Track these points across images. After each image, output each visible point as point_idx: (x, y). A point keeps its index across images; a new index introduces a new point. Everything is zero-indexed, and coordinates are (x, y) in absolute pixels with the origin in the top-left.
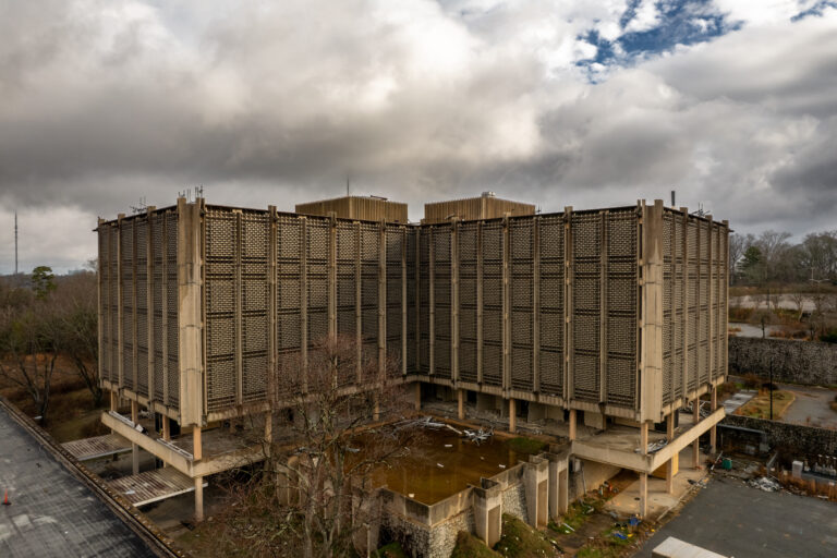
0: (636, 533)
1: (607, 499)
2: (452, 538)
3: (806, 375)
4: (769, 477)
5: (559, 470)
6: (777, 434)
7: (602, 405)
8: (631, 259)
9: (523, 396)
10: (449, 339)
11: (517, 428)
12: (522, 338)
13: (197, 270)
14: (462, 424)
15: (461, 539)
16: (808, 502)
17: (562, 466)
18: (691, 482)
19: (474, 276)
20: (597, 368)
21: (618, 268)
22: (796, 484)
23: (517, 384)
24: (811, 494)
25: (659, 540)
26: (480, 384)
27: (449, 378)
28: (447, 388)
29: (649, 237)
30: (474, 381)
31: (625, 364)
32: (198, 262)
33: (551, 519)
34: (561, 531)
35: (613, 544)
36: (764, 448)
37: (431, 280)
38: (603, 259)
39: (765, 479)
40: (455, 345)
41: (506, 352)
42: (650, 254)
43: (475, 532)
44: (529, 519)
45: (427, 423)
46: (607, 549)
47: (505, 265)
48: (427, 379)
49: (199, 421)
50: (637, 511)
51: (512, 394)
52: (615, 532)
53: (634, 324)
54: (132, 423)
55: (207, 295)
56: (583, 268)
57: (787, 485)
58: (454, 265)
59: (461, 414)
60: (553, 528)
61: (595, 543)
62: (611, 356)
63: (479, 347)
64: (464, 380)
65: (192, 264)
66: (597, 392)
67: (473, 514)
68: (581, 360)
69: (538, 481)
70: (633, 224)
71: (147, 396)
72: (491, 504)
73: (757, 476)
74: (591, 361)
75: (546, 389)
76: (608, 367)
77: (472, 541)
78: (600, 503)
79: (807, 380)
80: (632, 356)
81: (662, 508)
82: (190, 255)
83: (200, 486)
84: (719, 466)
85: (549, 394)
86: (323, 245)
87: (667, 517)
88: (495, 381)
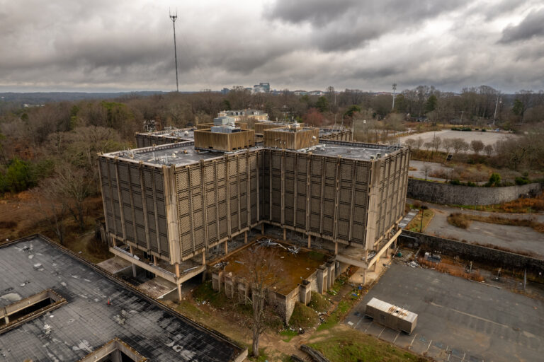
0: (361, 293)
1: (350, 276)
2: (293, 305)
3: (442, 200)
4: (415, 261)
5: (331, 270)
6: (422, 240)
7: (350, 242)
8: (366, 184)
9: (315, 234)
10: (279, 205)
11: (311, 245)
12: (315, 210)
13: (174, 198)
14: (286, 243)
15: (296, 305)
16: (428, 271)
17: (333, 268)
18: (384, 265)
19: (293, 179)
20: (349, 227)
21: (361, 187)
22: (425, 264)
23: (312, 229)
24: (429, 267)
25: (369, 299)
26: (295, 227)
27: (280, 223)
28: (279, 227)
29: (374, 175)
30: (292, 225)
31: (360, 227)
32: (174, 194)
33: (328, 289)
34: (332, 294)
35: (352, 299)
36: (416, 245)
37: (271, 177)
38: (354, 181)
39: (413, 262)
40: (283, 208)
41: (308, 215)
42: (374, 182)
43: (302, 301)
44: (320, 292)
45: (269, 243)
46: (349, 301)
47: (309, 176)
48: (268, 222)
49: (179, 262)
50: (362, 282)
51: (310, 233)
52: (353, 293)
53: (365, 211)
54: (131, 254)
55: (178, 208)
56: (344, 184)
57: (421, 264)
58: (283, 172)
59: (285, 238)
60: (329, 293)
61: (345, 299)
62: (355, 222)
63: (295, 211)
64: (287, 225)
65: (171, 196)
66: (348, 236)
67: (301, 295)
68: (341, 223)
69: (324, 276)
70: (368, 170)
71: (146, 248)
72: (307, 291)
73: (411, 260)
74: (346, 224)
75: (325, 232)
76: (353, 227)
77: (301, 305)
78: (347, 279)
79: (442, 202)
80: (364, 224)
81: (371, 280)
82: (171, 191)
83: (180, 286)
84: (396, 256)
85: (327, 235)
86: (223, 172)
87: (373, 284)
88: (303, 227)
